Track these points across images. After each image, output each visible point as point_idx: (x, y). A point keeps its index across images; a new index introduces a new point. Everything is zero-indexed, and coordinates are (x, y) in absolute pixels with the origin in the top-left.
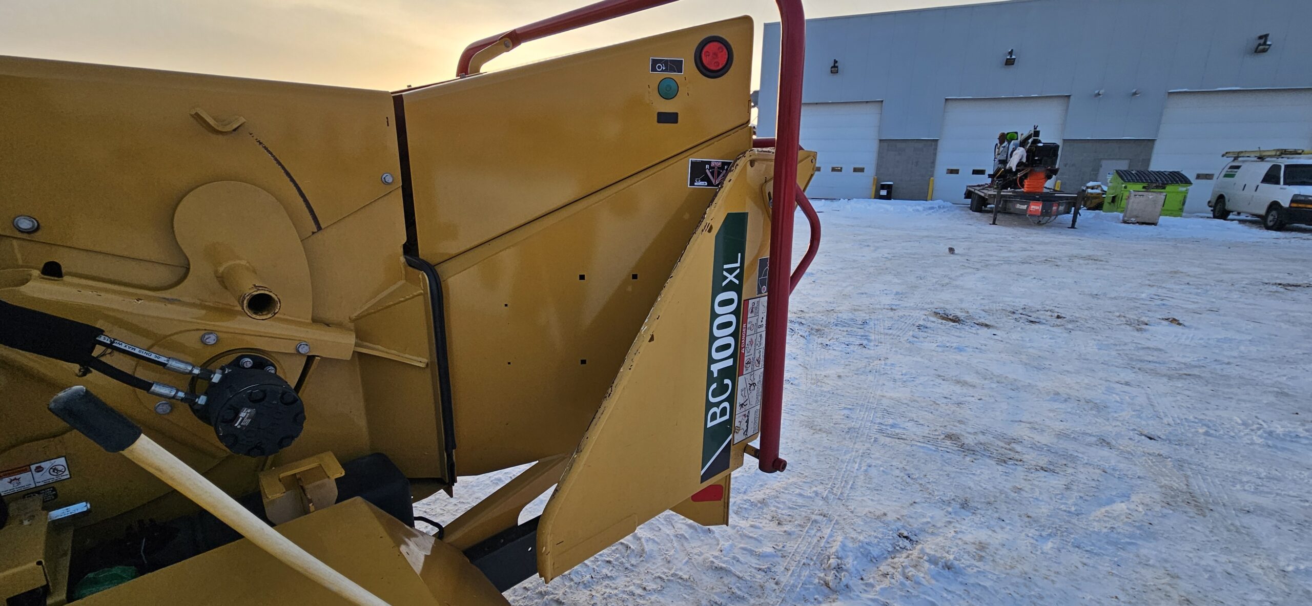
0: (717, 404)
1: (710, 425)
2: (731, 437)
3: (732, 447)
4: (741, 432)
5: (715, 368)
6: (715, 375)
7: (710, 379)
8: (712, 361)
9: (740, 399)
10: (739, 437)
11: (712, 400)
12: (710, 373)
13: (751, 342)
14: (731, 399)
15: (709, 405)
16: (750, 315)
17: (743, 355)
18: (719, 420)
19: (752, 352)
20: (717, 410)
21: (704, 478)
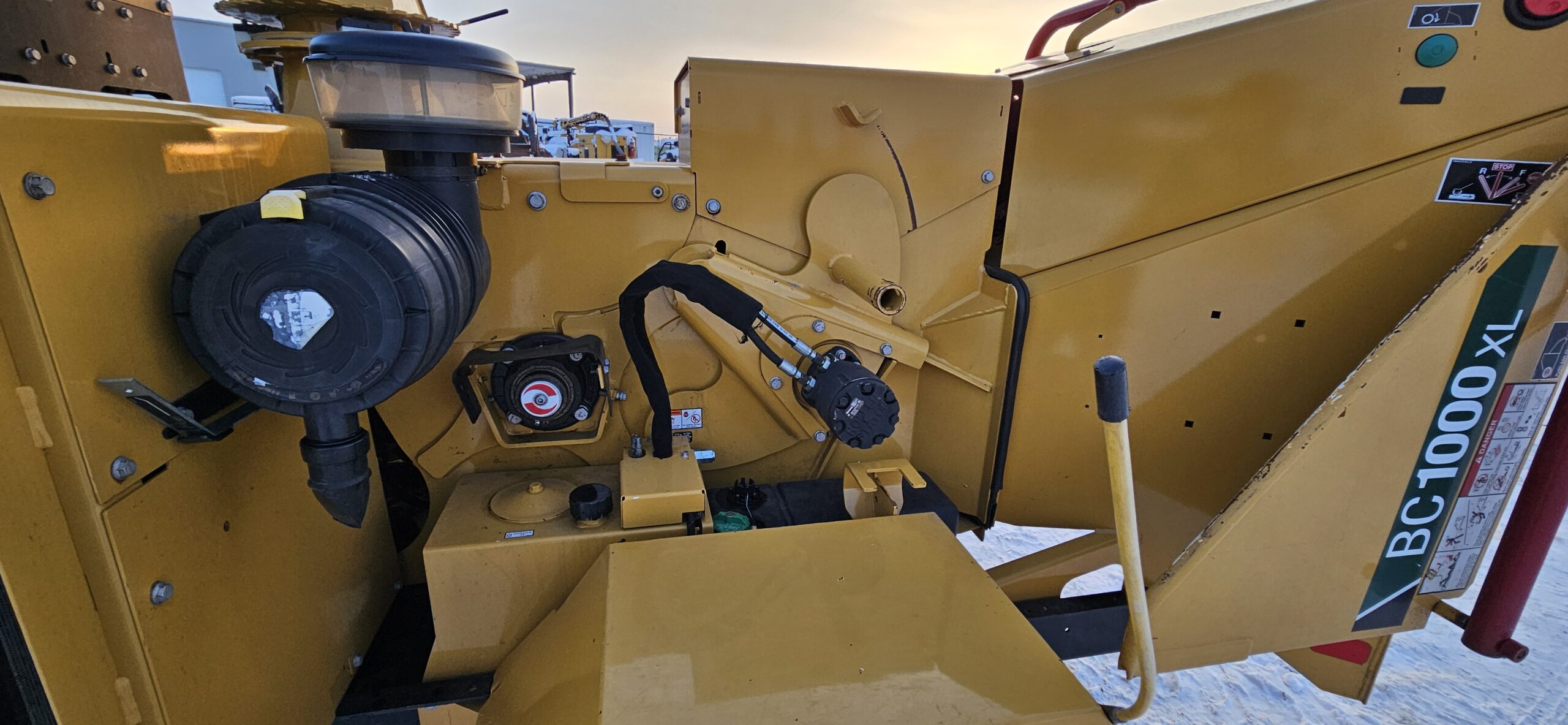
0: (1411, 529)
1: (1391, 554)
2: (1418, 581)
3: (1415, 597)
4: (1437, 580)
5: (1424, 476)
6: (1422, 485)
7: (1413, 488)
8: (1422, 464)
9: (1450, 531)
10: (1430, 586)
11: (1406, 520)
12: (1414, 480)
13: (1497, 450)
14: (1435, 528)
15: (1399, 526)
16: (1508, 408)
17: (1475, 467)
18: (1406, 552)
19: (1494, 465)
20: (1409, 537)
21: (1359, 626)
